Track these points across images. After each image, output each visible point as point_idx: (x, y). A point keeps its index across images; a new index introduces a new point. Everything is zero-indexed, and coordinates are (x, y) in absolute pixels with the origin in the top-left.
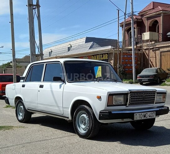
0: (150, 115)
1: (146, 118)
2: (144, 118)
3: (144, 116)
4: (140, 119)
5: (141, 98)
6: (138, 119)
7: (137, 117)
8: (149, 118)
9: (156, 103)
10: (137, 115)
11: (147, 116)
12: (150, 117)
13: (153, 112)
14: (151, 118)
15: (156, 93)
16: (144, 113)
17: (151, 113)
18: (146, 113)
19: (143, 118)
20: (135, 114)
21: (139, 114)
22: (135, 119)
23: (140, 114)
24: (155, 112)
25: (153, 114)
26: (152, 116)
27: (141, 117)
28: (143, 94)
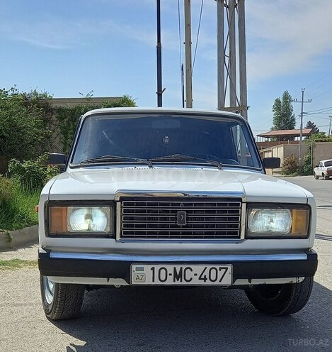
0: (206, 273)
1: (184, 283)
2: (178, 283)
4: (157, 282)
5: (172, 219)
6: (148, 281)
7: (143, 276)
8: (202, 282)
10: (142, 269)
11: (189, 275)
12: (205, 279)
13: (218, 267)
14: (208, 282)
15: (244, 205)
16: (178, 267)
17: (209, 267)
18: (184, 267)
19: (170, 281)
20: (134, 267)
21: (153, 269)
22: (133, 283)
23: (157, 267)
24: (230, 267)
25: (220, 274)
26: (213, 278)
27: (163, 278)
28: (179, 204)
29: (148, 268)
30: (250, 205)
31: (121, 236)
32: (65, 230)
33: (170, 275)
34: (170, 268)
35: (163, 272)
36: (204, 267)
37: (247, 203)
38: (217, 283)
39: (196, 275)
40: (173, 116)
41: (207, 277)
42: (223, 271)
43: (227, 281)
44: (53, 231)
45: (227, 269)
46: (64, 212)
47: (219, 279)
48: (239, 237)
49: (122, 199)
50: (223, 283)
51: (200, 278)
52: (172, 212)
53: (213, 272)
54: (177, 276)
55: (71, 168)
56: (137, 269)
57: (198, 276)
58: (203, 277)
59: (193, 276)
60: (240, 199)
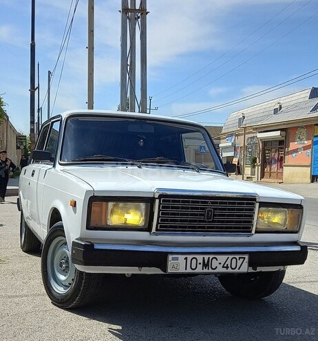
0: (228, 262)
1: (210, 270)
2: (206, 270)
3: (205, 265)
4: (189, 270)
5: (201, 215)
6: (182, 270)
7: (178, 265)
8: (224, 270)
9: (256, 232)
10: (177, 259)
11: (215, 264)
12: (227, 267)
13: (237, 257)
14: (230, 270)
15: (257, 205)
16: (206, 257)
17: (231, 257)
18: (211, 257)
19: (199, 269)
20: (170, 257)
21: (186, 259)
22: (170, 270)
23: (190, 257)
24: (247, 257)
25: (239, 262)
26: (234, 266)
27: (194, 267)
28: (207, 203)
29: (182, 258)
30: (263, 204)
31: (157, 230)
33: (200, 264)
34: (200, 258)
35: (194, 261)
36: (226, 257)
37: (260, 203)
38: (236, 270)
39: (220, 264)
41: (229, 266)
42: (242, 260)
43: (245, 268)
45: (244, 258)
47: (238, 267)
48: (251, 232)
49: (161, 196)
50: (242, 270)
51: (223, 267)
52: (201, 209)
53: (234, 260)
55: (60, 164)
56: (173, 259)
57: (222, 265)
58: (225, 265)
59: (218, 265)
60: (255, 200)
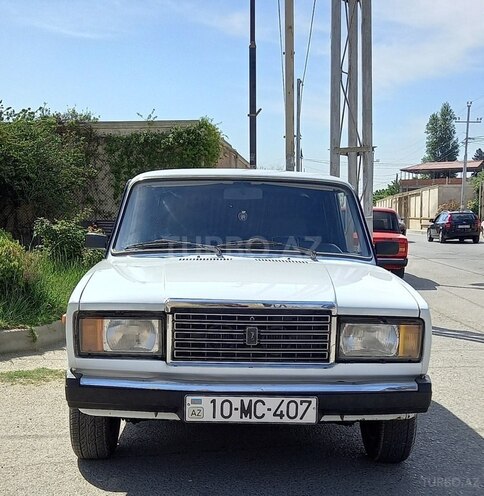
0: (283, 408)
1: (254, 420)
2: (246, 419)
4: (219, 419)
6: (208, 417)
7: (201, 410)
8: (277, 420)
10: (200, 402)
11: (260, 409)
12: (281, 416)
13: (298, 400)
14: (286, 420)
15: (334, 319)
16: (246, 400)
17: (287, 400)
18: (254, 399)
19: (236, 418)
20: (189, 399)
21: (214, 401)
22: (189, 418)
23: (219, 400)
24: (314, 401)
25: (302, 409)
26: (292, 414)
27: (226, 413)
28: (248, 318)
29: (206, 400)
30: (342, 320)
31: (173, 358)
32: (100, 349)
33: (236, 409)
34: (236, 401)
35: (227, 405)
36: (280, 399)
37: (338, 317)
38: (297, 420)
39: (269, 410)
40: (253, 183)
41: (285, 413)
42: (305, 405)
43: (311, 417)
44: (85, 349)
45: (310, 402)
46: (99, 326)
47: (299, 416)
48: (328, 360)
49: (174, 310)
50: (305, 420)
51: (275, 415)
52: (240, 327)
53: (293, 405)
54: (246, 411)
55: (113, 255)
56: (193, 402)
57: (273, 411)
58: (278, 413)
59: (266, 412)
60: (329, 312)
